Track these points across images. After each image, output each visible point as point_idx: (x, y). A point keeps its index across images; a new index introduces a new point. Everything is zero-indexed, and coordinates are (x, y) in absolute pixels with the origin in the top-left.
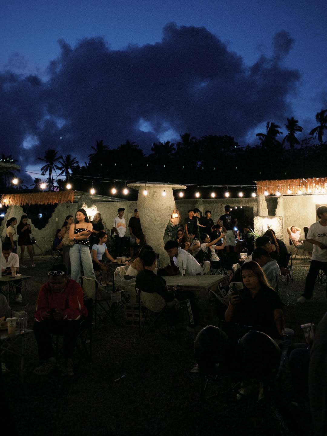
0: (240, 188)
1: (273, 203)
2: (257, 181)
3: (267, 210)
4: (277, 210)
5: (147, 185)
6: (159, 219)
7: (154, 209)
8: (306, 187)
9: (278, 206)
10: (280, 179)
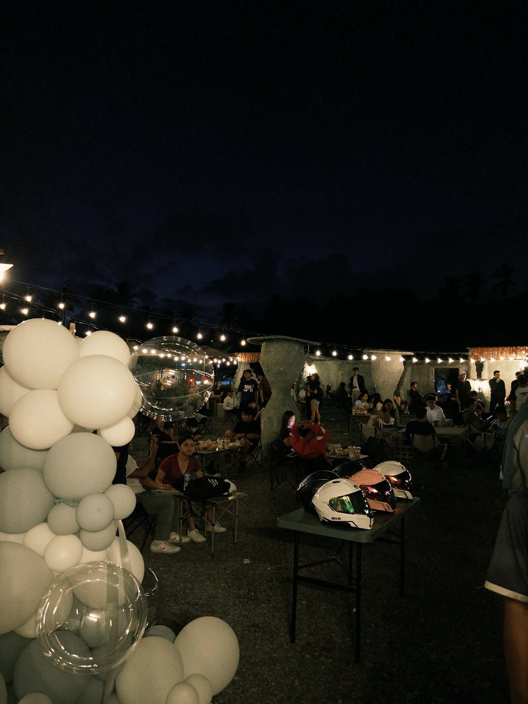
0: (461, 355)
1: (480, 367)
2: (470, 347)
3: (476, 373)
4: (482, 373)
5: (375, 351)
6: (391, 380)
7: (387, 372)
8: (516, 353)
9: (483, 369)
10: (491, 346)
